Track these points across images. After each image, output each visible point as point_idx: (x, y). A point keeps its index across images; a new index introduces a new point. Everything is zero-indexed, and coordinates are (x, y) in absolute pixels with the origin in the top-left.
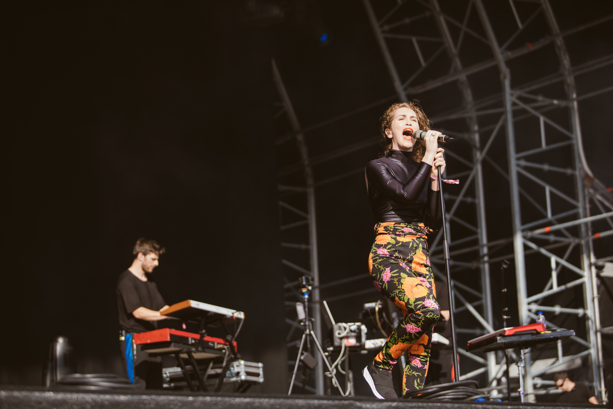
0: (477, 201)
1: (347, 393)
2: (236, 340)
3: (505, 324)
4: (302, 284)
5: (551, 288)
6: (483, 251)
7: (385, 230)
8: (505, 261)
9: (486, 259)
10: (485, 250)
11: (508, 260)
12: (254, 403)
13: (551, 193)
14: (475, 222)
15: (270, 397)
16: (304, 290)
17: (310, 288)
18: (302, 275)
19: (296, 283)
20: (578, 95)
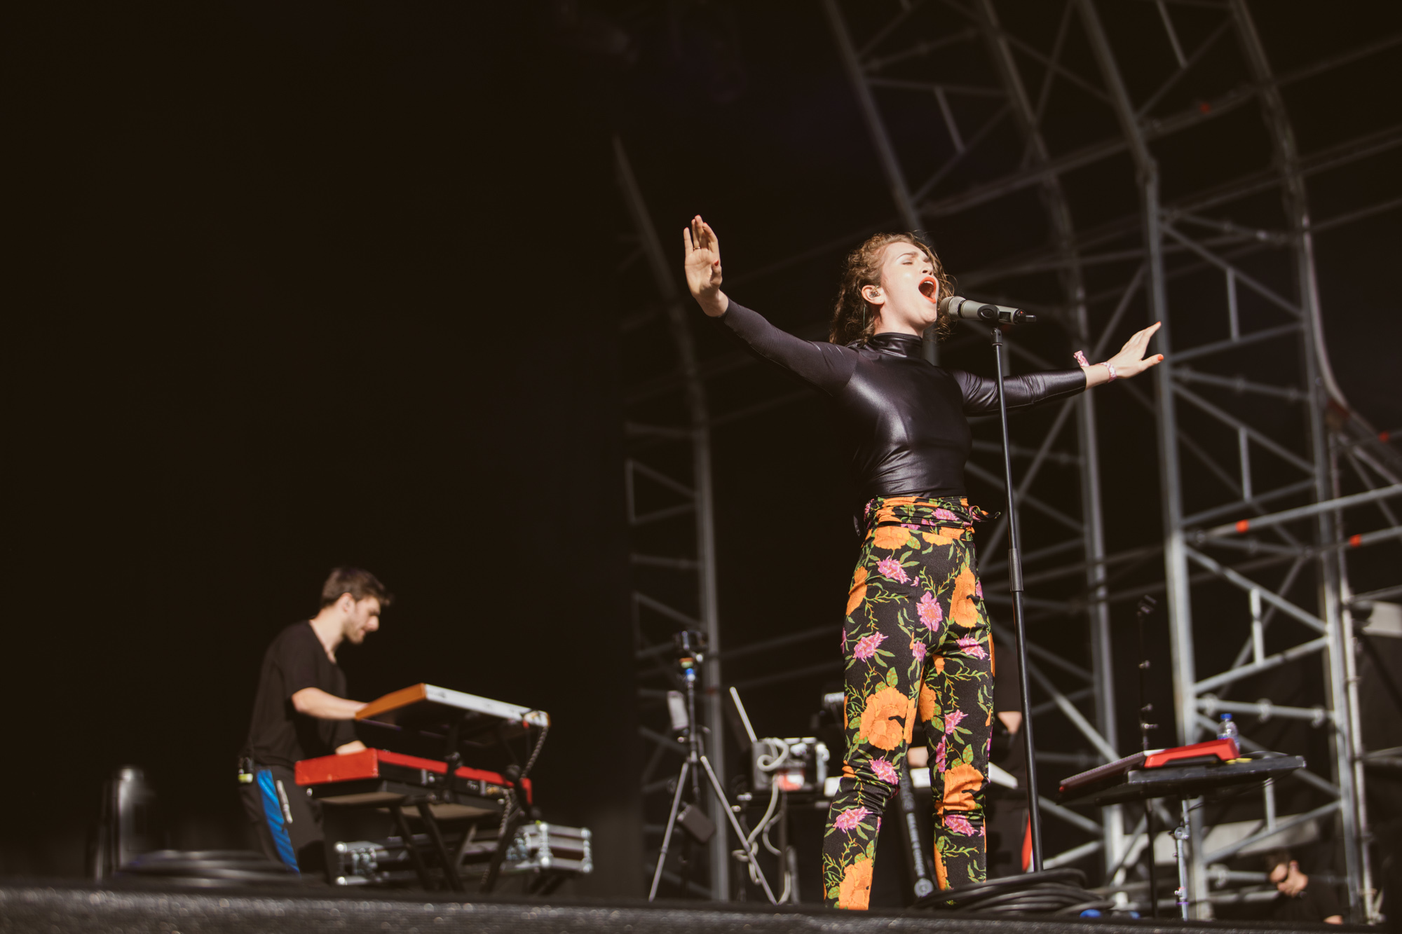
0: (1081, 461)
1: (784, 898)
2: (529, 776)
3: (1145, 741)
4: (682, 648)
5: (1251, 659)
6: (1094, 575)
7: (896, 516)
8: (1147, 597)
9: (1102, 593)
10: (1100, 574)
11: (1152, 596)
12: (574, 918)
13: (1252, 444)
14: (1077, 510)
15: (611, 906)
16: (686, 663)
17: (699, 657)
18: (681, 627)
19: (667, 647)
20: (1313, 220)
